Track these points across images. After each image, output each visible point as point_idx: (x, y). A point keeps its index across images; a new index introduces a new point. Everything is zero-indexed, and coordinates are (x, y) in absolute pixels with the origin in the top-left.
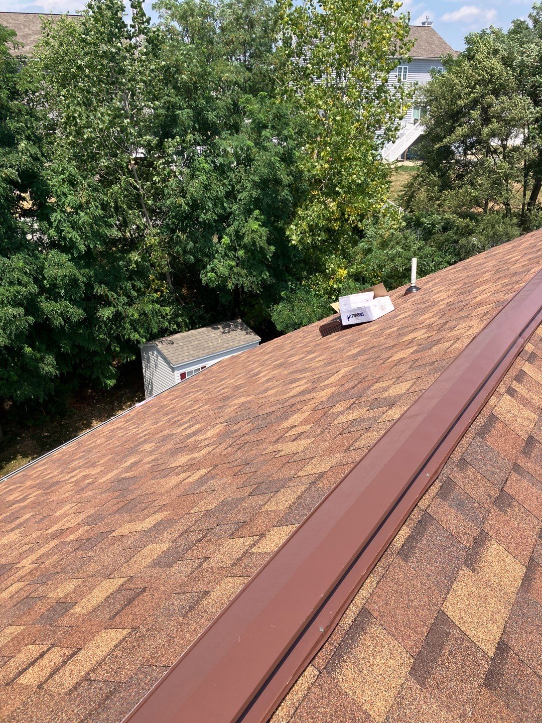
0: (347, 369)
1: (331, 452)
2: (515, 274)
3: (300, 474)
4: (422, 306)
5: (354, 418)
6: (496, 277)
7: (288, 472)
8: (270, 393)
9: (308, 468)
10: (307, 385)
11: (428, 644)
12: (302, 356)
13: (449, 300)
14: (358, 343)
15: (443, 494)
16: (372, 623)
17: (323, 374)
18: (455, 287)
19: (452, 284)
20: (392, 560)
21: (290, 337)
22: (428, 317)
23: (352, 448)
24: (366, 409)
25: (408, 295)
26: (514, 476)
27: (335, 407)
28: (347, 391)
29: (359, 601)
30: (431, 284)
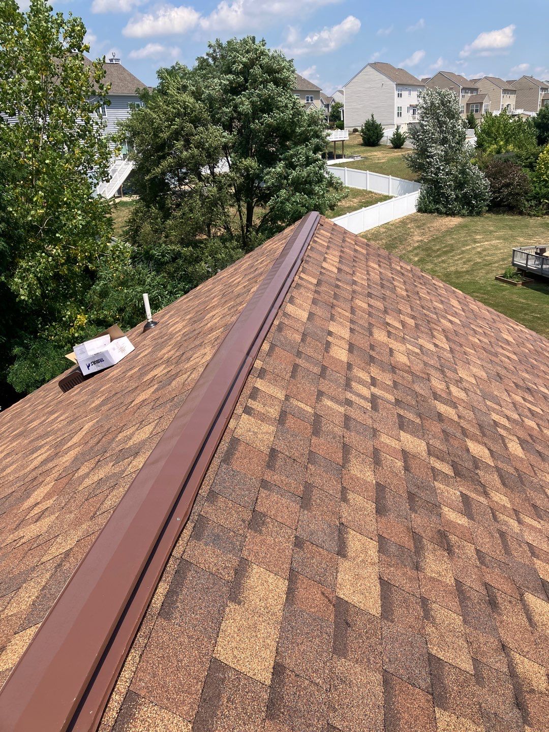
0: (91, 424)
1: (77, 523)
2: (238, 296)
3: (44, 559)
4: (160, 341)
5: (100, 478)
6: (223, 301)
7: (31, 561)
8: (8, 470)
9: (53, 549)
10: (50, 452)
11: (205, 700)
12: (43, 418)
13: (184, 331)
14: (101, 392)
15: (197, 535)
16: (141, 705)
17: (66, 435)
18: (188, 317)
19: (186, 314)
20: (153, 624)
21: (30, 399)
22: (167, 352)
23: (98, 513)
24: (112, 464)
25: (147, 332)
26: (264, 493)
27: (80, 470)
28: (92, 448)
29: (122, 686)
30: (167, 317)
